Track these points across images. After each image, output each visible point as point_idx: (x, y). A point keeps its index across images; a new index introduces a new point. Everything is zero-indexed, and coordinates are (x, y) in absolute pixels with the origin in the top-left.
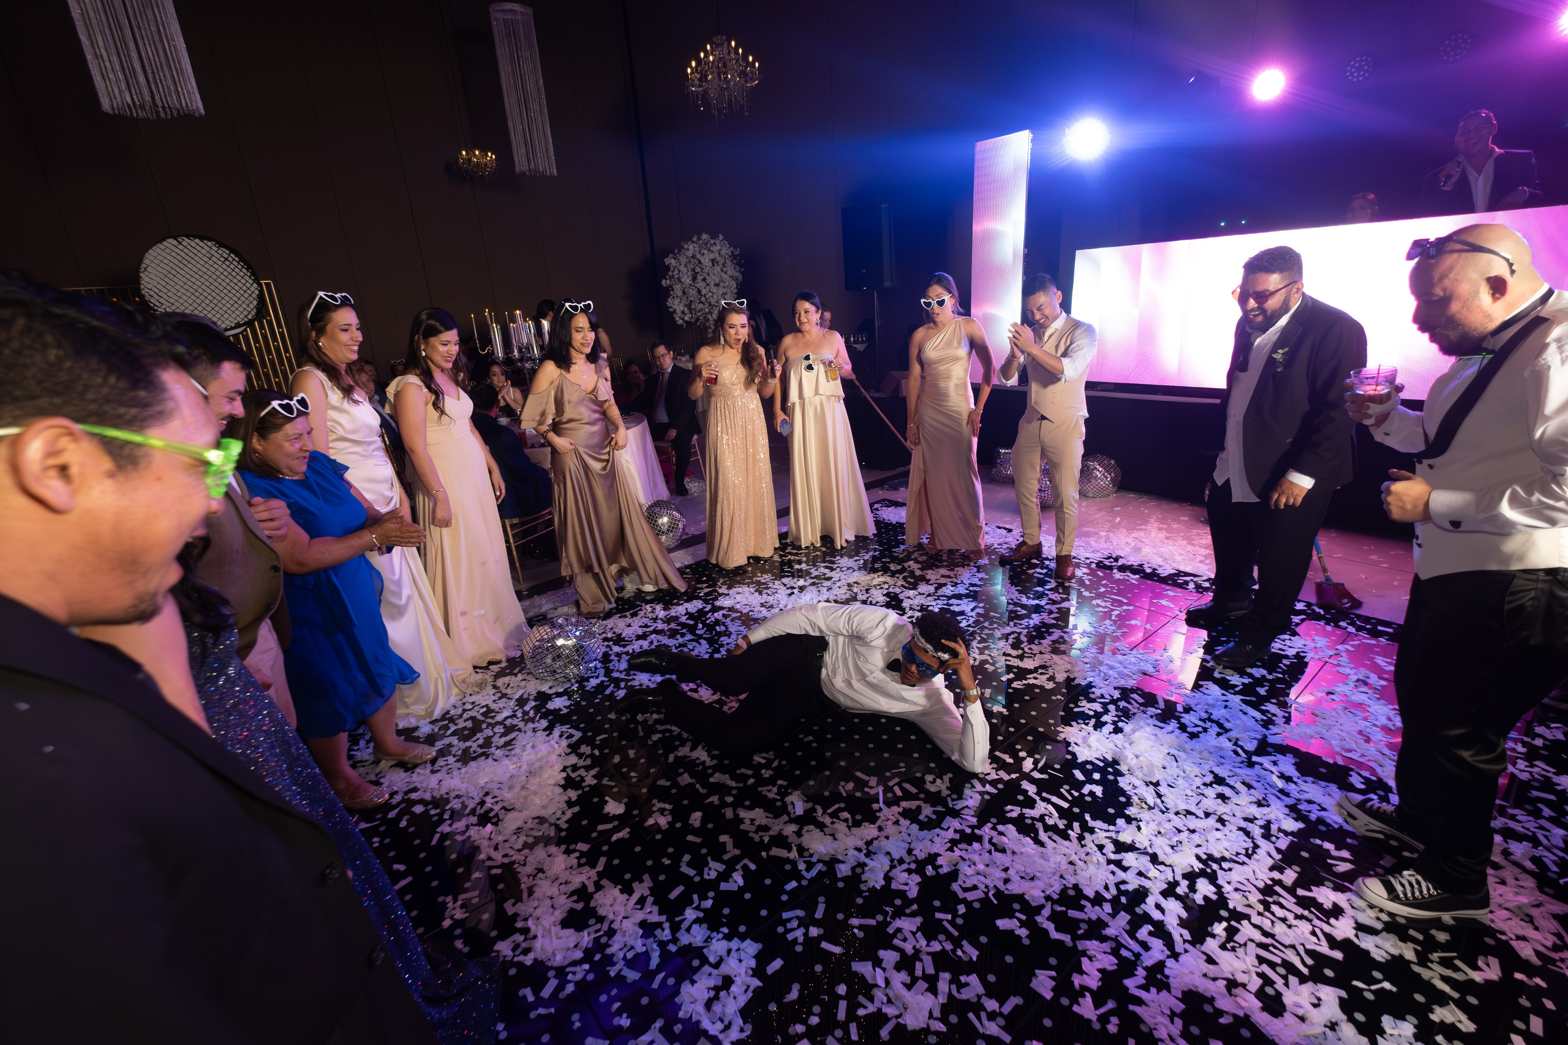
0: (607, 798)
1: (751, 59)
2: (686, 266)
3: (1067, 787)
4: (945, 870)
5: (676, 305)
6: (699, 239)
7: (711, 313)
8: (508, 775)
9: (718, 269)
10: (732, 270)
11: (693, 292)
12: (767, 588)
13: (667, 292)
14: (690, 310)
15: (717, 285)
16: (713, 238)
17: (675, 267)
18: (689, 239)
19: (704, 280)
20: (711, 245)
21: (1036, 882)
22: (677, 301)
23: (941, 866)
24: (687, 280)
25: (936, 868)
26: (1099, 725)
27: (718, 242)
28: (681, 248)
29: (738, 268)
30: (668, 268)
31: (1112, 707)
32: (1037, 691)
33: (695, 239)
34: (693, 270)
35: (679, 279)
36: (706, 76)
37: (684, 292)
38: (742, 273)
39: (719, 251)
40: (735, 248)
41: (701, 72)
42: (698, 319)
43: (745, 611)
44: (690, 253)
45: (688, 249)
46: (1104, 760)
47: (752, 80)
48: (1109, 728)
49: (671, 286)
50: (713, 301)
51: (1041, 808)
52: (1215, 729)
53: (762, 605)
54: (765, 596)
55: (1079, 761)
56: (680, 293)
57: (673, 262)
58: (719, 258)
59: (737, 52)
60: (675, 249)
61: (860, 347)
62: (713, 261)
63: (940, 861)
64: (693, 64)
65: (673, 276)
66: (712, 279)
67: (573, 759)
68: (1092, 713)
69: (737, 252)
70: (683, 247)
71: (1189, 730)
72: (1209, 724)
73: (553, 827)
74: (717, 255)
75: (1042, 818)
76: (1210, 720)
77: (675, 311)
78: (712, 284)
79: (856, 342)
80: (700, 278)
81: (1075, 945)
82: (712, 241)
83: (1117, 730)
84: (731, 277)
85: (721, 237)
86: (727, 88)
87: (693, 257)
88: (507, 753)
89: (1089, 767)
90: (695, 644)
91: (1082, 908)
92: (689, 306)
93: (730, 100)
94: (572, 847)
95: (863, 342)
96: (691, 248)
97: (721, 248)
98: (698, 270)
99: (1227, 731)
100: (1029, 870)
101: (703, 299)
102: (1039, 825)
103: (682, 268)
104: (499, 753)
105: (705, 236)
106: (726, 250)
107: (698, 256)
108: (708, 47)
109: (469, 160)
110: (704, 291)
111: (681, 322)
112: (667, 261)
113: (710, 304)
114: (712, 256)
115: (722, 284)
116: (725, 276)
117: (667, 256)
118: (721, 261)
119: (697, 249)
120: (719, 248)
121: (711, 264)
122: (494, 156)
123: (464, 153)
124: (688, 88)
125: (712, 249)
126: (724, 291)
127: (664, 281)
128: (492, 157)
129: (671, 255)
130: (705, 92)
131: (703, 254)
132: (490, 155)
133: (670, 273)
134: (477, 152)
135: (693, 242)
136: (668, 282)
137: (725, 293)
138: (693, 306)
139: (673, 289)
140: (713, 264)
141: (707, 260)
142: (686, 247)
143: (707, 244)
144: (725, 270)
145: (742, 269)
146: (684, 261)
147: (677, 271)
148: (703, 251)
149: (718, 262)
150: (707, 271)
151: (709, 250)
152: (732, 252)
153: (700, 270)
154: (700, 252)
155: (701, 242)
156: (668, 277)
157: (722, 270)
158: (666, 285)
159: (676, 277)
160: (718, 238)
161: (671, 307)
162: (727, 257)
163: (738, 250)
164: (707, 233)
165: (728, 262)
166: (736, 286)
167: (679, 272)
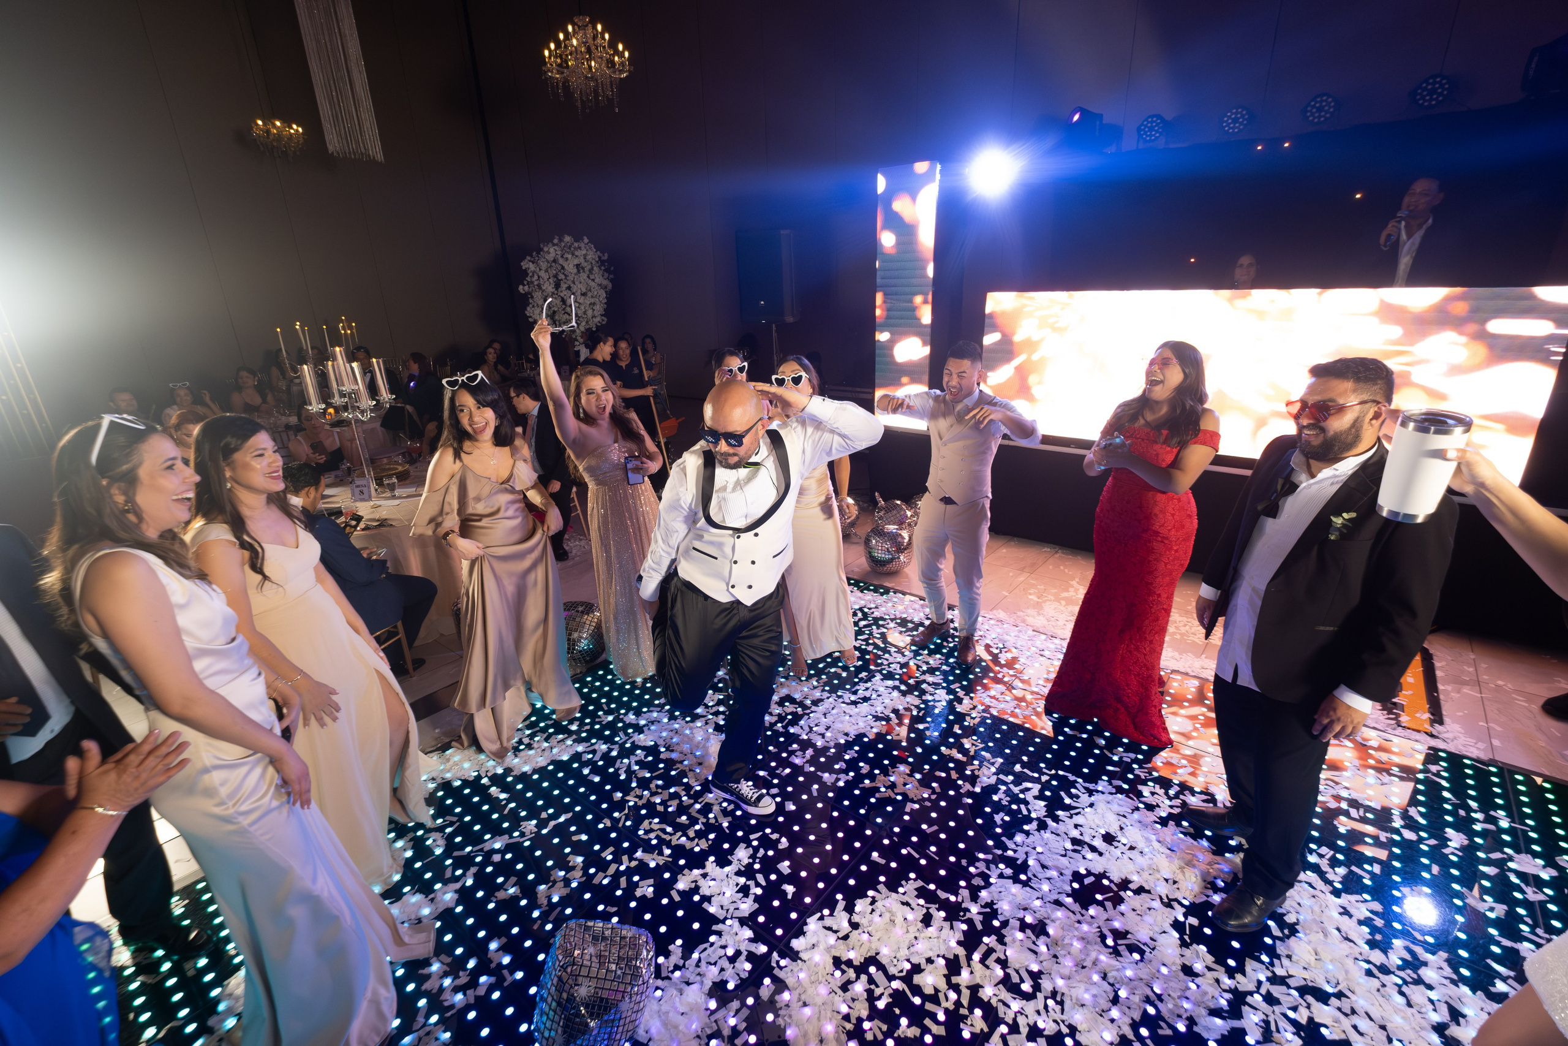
1: (620, 47)
2: (546, 271)
6: (561, 240)
7: (578, 324)
9: (584, 276)
10: (600, 278)
11: (556, 302)
13: (526, 299)
15: (584, 294)
16: (576, 240)
17: (534, 272)
18: (549, 240)
19: (569, 288)
20: (576, 249)
22: (538, 310)
24: (549, 287)
27: (582, 245)
28: (538, 253)
29: (606, 275)
30: (525, 273)
33: (556, 241)
34: (555, 276)
35: (539, 286)
36: (566, 62)
38: (611, 281)
39: (585, 256)
40: (603, 253)
41: (561, 57)
44: (551, 257)
45: (548, 252)
47: (621, 72)
49: (530, 293)
56: (541, 302)
57: (532, 267)
58: (584, 264)
59: (603, 38)
60: (534, 250)
62: (578, 266)
64: (552, 46)
65: (532, 282)
66: (579, 287)
69: (606, 257)
70: (542, 250)
74: (582, 260)
78: (579, 293)
80: (564, 286)
82: (576, 245)
84: (600, 285)
85: (586, 240)
86: (592, 78)
87: (555, 261)
93: (596, 92)
96: (552, 251)
97: (586, 253)
98: (561, 276)
101: (569, 309)
103: (542, 274)
105: (567, 239)
106: (593, 255)
107: (561, 261)
108: (570, 28)
109: (268, 132)
110: (569, 301)
112: (525, 264)
113: (577, 315)
114: (576, 262)
115: (590, 294)
116: (592, 284)
117: (524, 258)
118: (589, 267)
119: (559, 253)
120: (584, 252)
121: (575, 271)
122: (300, 130)
123: (260, 122)
124: (546, 73)
125: (576, 253)
126: (593, 300)
127: (521, 287)
128: (297, 131)
129: (528, 258)
130: (566, 81)
131: (567, 259)
132: (295, 126)
133: (528, 279)
134: (278, 123)
135: (554, 245)
136: (526, 288)
137: (594, 304)
138: (557, 317)
139: (532, 297)
140: (579, 271)
141: (571, 266)
142: (546, 249)
143: (570, 247)
144: (592, 277)
145: (612, 276)
146: (544, 265)
147: (536, 277)
148: (566, 256)
149: (583, 269)
150: (571, 278)
151: (573, 255)
152: (599, 257)
153: (563, 277)
154: (562, 256)
155: (563, 245)
156: (525, 283)
157: (589, 277)
158: (522, 292)
159: (536, 283)
160: (583, 240)
161: (531, 317)
162: (593, 262)
163: (606, 255)
164: (569, 235)
165: (595, 268)
166: (605, 295)
167: (539, 277)
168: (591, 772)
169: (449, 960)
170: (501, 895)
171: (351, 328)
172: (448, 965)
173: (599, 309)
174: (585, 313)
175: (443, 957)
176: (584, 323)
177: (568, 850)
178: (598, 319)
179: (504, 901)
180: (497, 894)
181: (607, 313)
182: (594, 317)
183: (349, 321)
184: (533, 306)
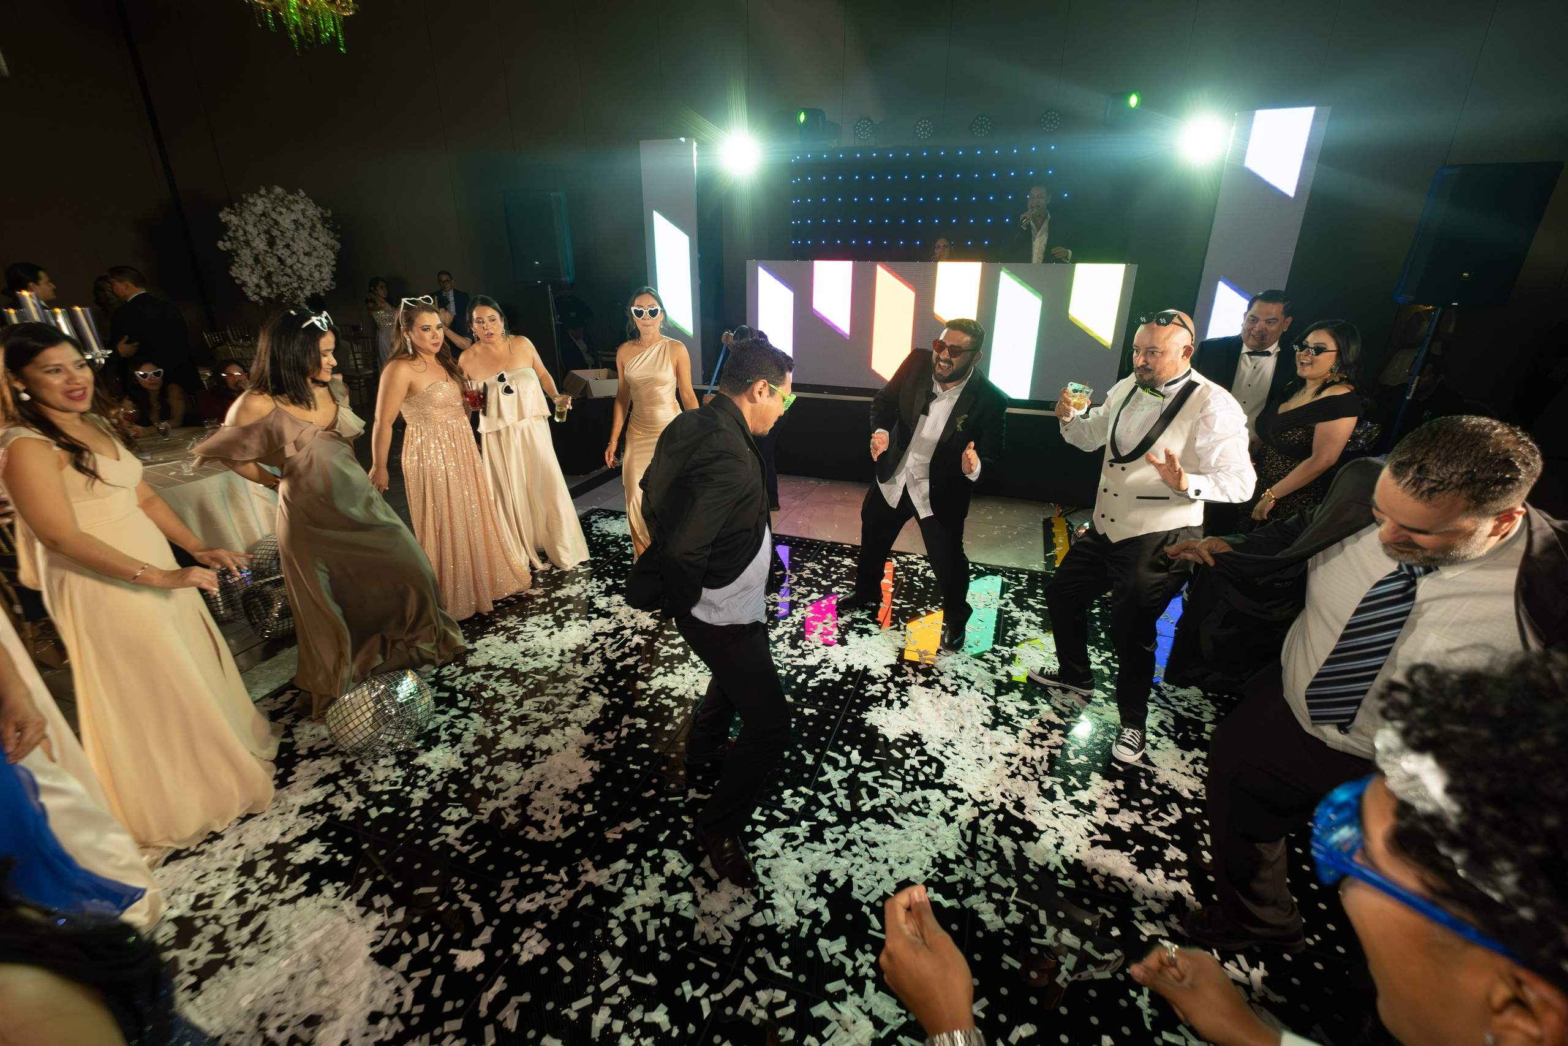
0: (452, 951)
2: (255, 226)
3: (892, 768)
4: (840, 883)
5: (248, 277)
6: (269, 192)
7: (302, 289)
8: (284, 979)
9: (304, 234)
10: (324, 237)
11: (272, 261)
12: (519, 633)
13: (229, 257)
14: (270, 286)
15: (307, 254)
16: (291, 193)
17: (237, 226)
18: (254, 191)
19: (287, 246)
20: (290, 202)
21: (913, 863)
22: (247, 271)
23: (836, 880)
24: (260, 244)
25: (832, 883)
26: (889, 704)
27: (298, 199)
28: (242, 202)
29: (332, 234)
30: (225, 227)
31: (890, 685)
32: (830, 685)
33: (263, 192)
34: (267, 232)
35: (247, 243)
37: (257, 260)
38: (338, 240)
39: (303, 211)
40: (325, 209)
42: (281, 296)
43: (507, 666)
44: (259, 209)
45: (255, 204)
46: (907, 735)
48: (897, 704)
49: (234, 251)
50: (305, 275)
51: (884, 794)
52: (965, 684)
53: (524, 655)
54: (521, 642)
55: (891, 741)
56: (251, 261)
57: (234, 220)
58: (303, 220)
60: (235, 201)
62: (295, 222)
63: (833, 876)
65: (236, 238)
66: (301, 246)
67: (376, 919)
68: (879, 694)
69: (329, 214)
70: (246, 201)
71: (950, 689)
72: (959, 681)
73: (396, 1019)
74: (300, 216)
75: (889, 804)
76: (960, 678)
77: (244, 284)
78: (300, 253)
80: (280, 244)
81: (962, 906)
82: (291, 197)
83: (904, 705)
84: (326, 245)
85: (302, 194)
87: (264, 214)
88: (264, 948)
89: (899, 744)
90: (464, 720)
91: (952, 872)
92: (268, 277)
94: (437, 1032)
96: (260, 204)
97: (304, 207)
98: (275, 233)
99: (972, 683)
100: (902, 855)
101: (289, 271)
102: (890, 810)
103: (250, 228)
104: (250, 952)
105: (278, 190)
106: (312, 211)
107: (274, 215)
110: (289, 262)
111: (256, 298)
112: (224, 216)
113: (300, 278)
114: (293, 217)
115: (315, 254)
116: (315, 243)
117: (221, 210)
118: (309, 225)
119: (269, 206)
120: (302, 206)
121: (294, 227)
125: (293, 207)
126: (318, 261)
127: (220, 243)
129: (228, 210)
131: (281, 213)
133: (231, 234)
135: (261, 196)
136: (228, 244)
137: (320, 265)
138: (274, 279)
139: (238, 255)
140: (297, 229)
141: (287, 221)
142: (251, 200)
143: (282, 200)
144: (315, 235)
146: (251, 220)
147: (241, 232)
148: (279, 209)
149: (303, 225)
150: (289, 234)
151: (288, 208)
152: (321, 214)
153: (278, 233)
154: (274, 210)
155: (273, 196)
156: (226, 238)
157: (310, 235)
158: (222, 248)
159: (242, 239)
160: (298, 193)
161: (237, 278)
162: (315, 219)
163: (330, 211)
164: (280, 186)
165: (319, 226)
166: (333, 256)
167: (245, 233)
173: (327, 272)
174: (311, 275)
176: (309, 287)
178: (325, 284)
181: (336, 276)
182: (323, 280)
184: (240, 266)
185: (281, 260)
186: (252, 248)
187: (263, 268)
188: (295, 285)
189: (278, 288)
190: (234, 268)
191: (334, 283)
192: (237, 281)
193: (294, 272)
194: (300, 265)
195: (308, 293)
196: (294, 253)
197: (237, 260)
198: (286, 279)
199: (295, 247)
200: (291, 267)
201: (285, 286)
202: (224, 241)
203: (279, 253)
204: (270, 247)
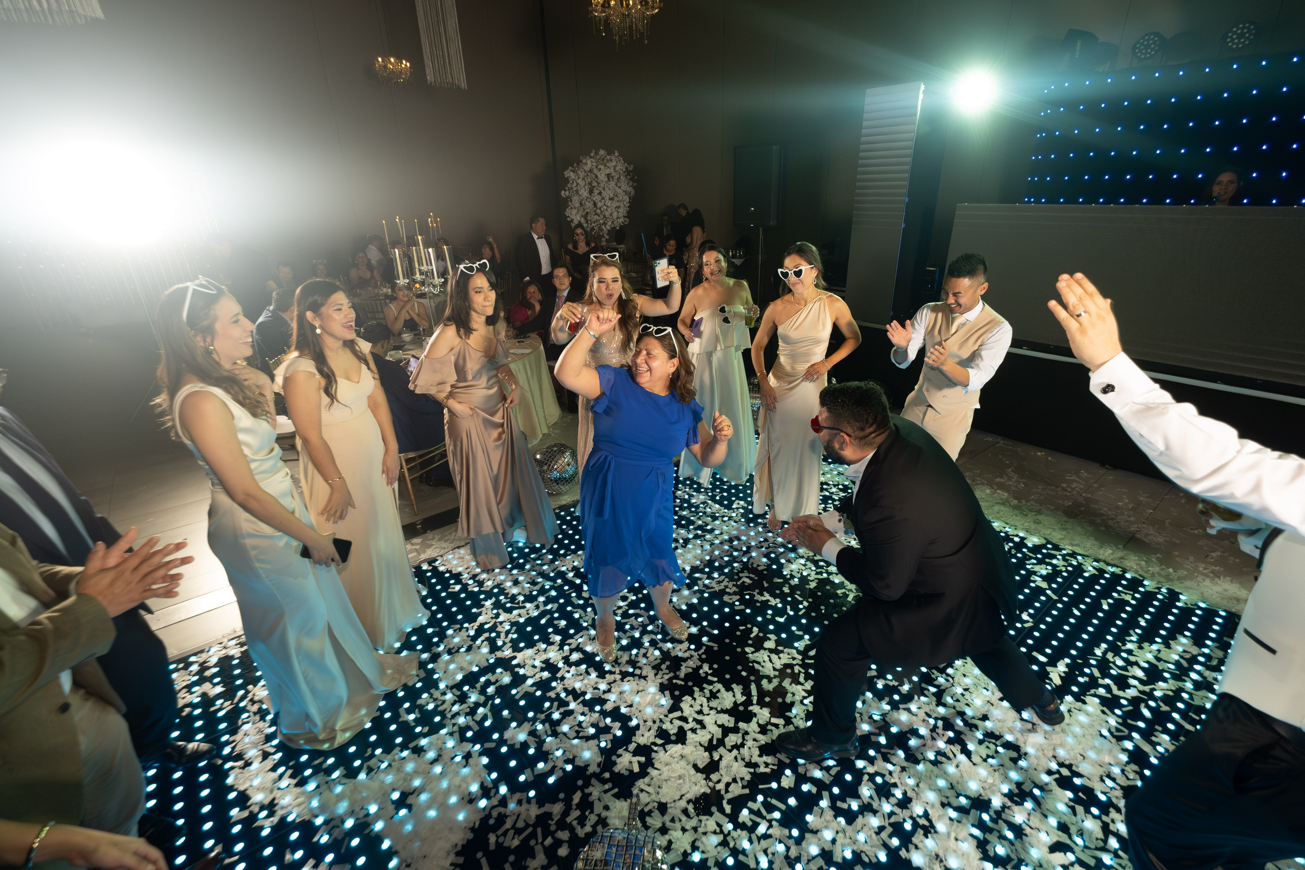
2: (583, 179)
5: (574, 215)
6: (596, 154)
7: (605, 224)
9: (612, 184)
10: (625, 185)
13: (565, 203)
15: (611, 199)
16: (609, 154)
17: (574, 180)
18: (587, 154)
19: (600, 193)
20: (608, 161)
22: (574, 211)
24: (584, 193)
27: (613, 158)
28: (578, 164)
29: (631, 183)
30: (567, 180)
33: (592, 154)
34: (590, 184)
35: (577, 191)
37: (581, 204)
38: (635, 188)
39: (615, 167)
40: (629, 164)
42: (593, 229)
44: (587, 168)
45: (586, 164)
47: (653, 8)
49: (567, 197)
50: (607, 214)
56: (577, 205)
57: (572, 175)
58: (614, 174)
60: (574, 162)
61: (738, 262)
62: (608, 176)
65: (572, 188)
66: (607, 194)
69: (632, 168)
70: (581, 161)
74: (612, 170)
77: (572, 221)
78: (607, 198)
79: (734, 256)
80: (596, 192)
82: (608, 157)
84: (625, 192)
85: (617, 154)
86: (628, 15)
87: (591, 171)
92: (585, 216)
93: (631, 27)
95: (740, 257)
96: (589, 163)
97: (616, 165)
98: (595, 184)
101: (598, 211)
103: (580, 181)
105: (602, 152)
106: (621, 166)
107: (595, 171)
109: (385, 67)
110: (599, 205)
112: (567, 173)
113: (604, 216)
114: (608, 171)
115: (616, 199)
116: (619, 191)
117: (567, 169)
118: (618, 176)
119: (594, 164)
120: (614, 164)
121: (606, 179)
122: (408, 64)
123: (380, 59)
124: (592, 12)
125: (608, 164)
126: (618, 204)
127: (563, 192)
128: (406, 65)
129: (570, 168)
130: (607, 18)
131: (600, 169)
132: (404, 62)
133: (569, 185)
134: (392, 60)
135: (591, 157)
136: (567, 193)
137: (619, 207)
138: (589, 218)
139: (571, 201)
140: (609, 179)
141: (603, 175)
142: (584, 161)
143: (603, 160)
144: (619, 184)
145: (635, 184)
146: (582, 174)
147: (575, 184)
148: (600, 166)
149: (613, 177)
150: (602, 185)
151: (605, 166)
152: (626, 168)
153: (596, 184)
154: (597, 167)
155: (598, 157)
156: (567, 188)
157: (616, 185)
158: (564, 196)
159: (574, 189)
160: (614, 153)
161: (569, 217)
162: (621, 172)
163: (632, 166)
164: (603, 149)
165: (622, 177)
166: (628, 200)
167: (577, 184)
168: (575, 576)
169: (458, 693)
170: (499, 654)
171: (436, 222)
172: (457, 696)
173: (623, 211)
174: (611, 215)
175: (455, 690)
176: (610, 223)
177: (550, 630)
178: (622, 220)
179: (501, 659)
180: (496, 653)
181: (630, 214)
182: (618, 218)
183: (435, 217)
184: (571, 208)
185: (595, 204)
186: (580, 195)
187: (584, 210)
188: (601, 221)
189: (591, 224)
190: (567, 210)
191: (628, 220)
192: (568, 219)
193: (601, 212)
194: (605, 207)
195: (608, 228)
196: (603, 198)
197: (570, 204)
198: (596, 217)
199: (604, 194)
200: (600, 208)
201: (594, 222)
202: (565, 191)
203: (594, 199)
204: (590, 195)
